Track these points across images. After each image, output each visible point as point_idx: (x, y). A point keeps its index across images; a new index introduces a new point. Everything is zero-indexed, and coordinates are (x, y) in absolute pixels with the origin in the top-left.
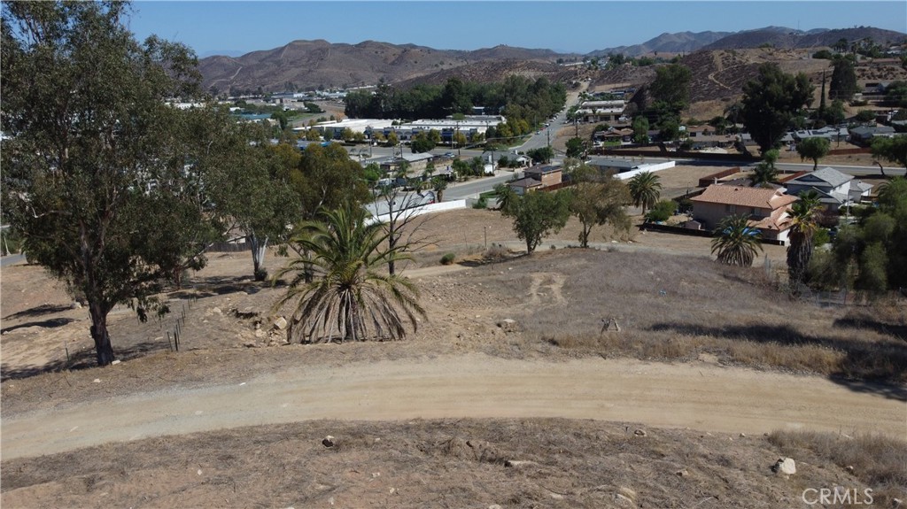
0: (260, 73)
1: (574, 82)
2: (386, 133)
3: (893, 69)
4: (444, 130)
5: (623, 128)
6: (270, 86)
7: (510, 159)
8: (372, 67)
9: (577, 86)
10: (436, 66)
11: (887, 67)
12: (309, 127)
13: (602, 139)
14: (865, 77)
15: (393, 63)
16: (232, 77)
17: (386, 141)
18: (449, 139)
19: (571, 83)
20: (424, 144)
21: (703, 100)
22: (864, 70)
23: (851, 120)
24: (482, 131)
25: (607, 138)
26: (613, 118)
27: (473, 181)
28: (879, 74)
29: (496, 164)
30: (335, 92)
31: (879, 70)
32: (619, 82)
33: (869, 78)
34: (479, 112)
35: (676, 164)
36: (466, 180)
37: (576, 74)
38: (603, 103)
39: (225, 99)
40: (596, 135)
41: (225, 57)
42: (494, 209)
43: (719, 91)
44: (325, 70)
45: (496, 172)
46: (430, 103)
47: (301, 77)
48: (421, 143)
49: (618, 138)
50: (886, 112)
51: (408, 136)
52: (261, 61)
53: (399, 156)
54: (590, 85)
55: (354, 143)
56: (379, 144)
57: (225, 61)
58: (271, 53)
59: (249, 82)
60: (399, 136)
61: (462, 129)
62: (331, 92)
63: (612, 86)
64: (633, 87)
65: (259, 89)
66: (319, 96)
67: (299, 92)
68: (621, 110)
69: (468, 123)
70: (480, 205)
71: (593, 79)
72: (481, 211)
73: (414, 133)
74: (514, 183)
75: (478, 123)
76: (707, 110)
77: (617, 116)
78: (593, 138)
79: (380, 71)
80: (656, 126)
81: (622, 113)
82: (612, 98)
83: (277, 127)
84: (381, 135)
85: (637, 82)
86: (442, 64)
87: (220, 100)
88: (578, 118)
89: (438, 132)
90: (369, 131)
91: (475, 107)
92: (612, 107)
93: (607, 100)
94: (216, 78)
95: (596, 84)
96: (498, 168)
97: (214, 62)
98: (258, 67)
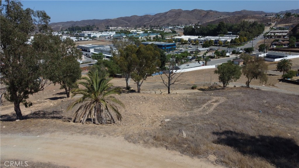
0: (159, 20)
1: (269, 23)
2: (195, 40)
4: (215, 40)
5: (285, 41)
6: (162, 24)
7: (236, 51)
8: (196, 18)
9: (270, 25)
10: (219, 17)
12: (170, 38)
13: (275, 45)
15: (203, 17)
16: (151, 22)
17: (195, 43)
18: (216, 43)
19: (268, 23)
24: (229, 41)
25: (278, 44)
26: (282, 37)
27: (221, 58)
32: (288, 23)
34: (230, 34)
36: (219, 58)
37: (270, 20)
38: (279, 31)
40: (273, 43)
41: (149, 15)
44: (180, 19)
45: (230, 56)
46: (212, 30)
47: (172, 21)
48: (206, 44)
49: (282, 45)
51: (203, 42)
52: (160, 16)
53: (198, 49)
54: (275, 24)
55: (184, 44)
56: (192, 44)
57: (149, 16)
58: (163, 14)
59: (156, 23)
60: (199, 42)
61: (222, 40)
62: (181, 26)
63: (285, 25)
64: (293, 25)
65: (159, 25)
66: (177, 28)
67: (171, 26)
69: (225, 38)
71: (277, 22)
73: (205, 41)
74: (235, 60)
75: (228, 38)
77: (284, 36)
79: (198, 19)
81: (286, 35)
82: (283, 29)
83: (160, 38)
84: (193, 41)
85: (295, 23)
86: (221, 17)
87: (146, 29)
88: (268, 36)
89: (213, 41)
90: (190, 40)
91: (229, 32)
92: (283, 32)
93: (281, 30)
94: (146, 22)
95: (278, 24)
96: (231, 54)
97: (146, 17)
98: (159, 18)
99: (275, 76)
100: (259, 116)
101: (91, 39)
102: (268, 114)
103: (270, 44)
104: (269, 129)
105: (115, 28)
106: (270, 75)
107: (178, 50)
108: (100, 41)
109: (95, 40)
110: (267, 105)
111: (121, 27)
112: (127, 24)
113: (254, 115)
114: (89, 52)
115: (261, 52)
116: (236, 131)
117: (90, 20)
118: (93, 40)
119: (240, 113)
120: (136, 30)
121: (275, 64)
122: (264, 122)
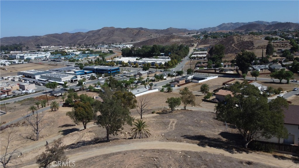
0: (93, 38)
1: (192, 44)
2: (135, 63)
3: (287, 44)
4: (152, 62)
5: (205, 63)
6: (97, 43)
7: (171, 74)
8: (129, 36)
9: (193, 45)
10: (149, 36)
11: (285, 43)
12: (111, 60)
13: (198, 67)
14: (278, 47)
15: (135, 35)
16: (84, 39)
17: (135, 66)
18: (153, 65)
19: (191, 44)
20: (146, 68)
21: (230, 53)
22: (278, 45)
23: (271, 62)
24: (163, 63)
25: (200, 67)
26: (203, 58)
27: (160, 81)
28: (282, 46)
29: (167, 76)
30: (117, 45)
31: (282, 44)
32: (206, 44)
33: (279, 47)
34: (162, 55)
35: (218, 77)
36: (158, 81)
37: (193, 41)
38: (201, 52)
39: (83, 47)
40: (197, 65)
41: (82, 32)
42: (166, 92)
43: (235, 50)
44: (114, 37)
45: (167, 78)
46: (148, 52)
47: (107, 40)
49: (203, 67)
50: (282, 59)
51: (141, 64)
52: (93, 34)
53: (139, 72)
54: (197, 45)
55: (125, 66)
56: (132, 66)
57: (82, 34)
58: (96, 31)
59: (90, 41)
60: (139, 64)
61: (157, 62)
62: (116, 45)
63: (204, 46)
64: (210, 46)
65: (94, 44)
66: (112, 46)
67: (106, 45)
68: (205, 55)
69: (159, 60)
70: (162, 90)
71: (198, 43)
72: (162, 93)
73: (143, 63)
74: (172, 83)
75: (162, 60)
76: (231, 57)
77: (204, 58)
78: (196, 67)
79: (131, 38)
80: (215, 63)
81: (206, 57)
82: (203, 51)
83: (101, 60)
84: (133, 64)
85: (212, 45)
86: (151, 35)
87: (81, 47)
88: (193, 58)
89: (150, 63)
90: (129, 62)
91: (161, 54)
92: (203, 54)
93: (202, 51)
94: (79, 40)
95: (199, 45)
96: (167, 77)
97: (78, 34)
98: (93, 36)
99: (200, 96)
100: (194, 128)
101: (26, 62)
102: (197, 126)
103: (194, 66)
104: (198, 133)
105: (47, 47)
106: (197, 95)
107: (122, 73)
108: (38, 65)
109: (31, 62)
110: (196, 121)
111: (53, 46)
112: (58, 42)
113: (191, 128)
114: (35, 78)
115: (189, 75)
116: (188, 135)
117: (14, 37)
118: (28, 63)
119: (186, 128)
120: (72, 51)
121: (199, 85)
122: (196, 130)
